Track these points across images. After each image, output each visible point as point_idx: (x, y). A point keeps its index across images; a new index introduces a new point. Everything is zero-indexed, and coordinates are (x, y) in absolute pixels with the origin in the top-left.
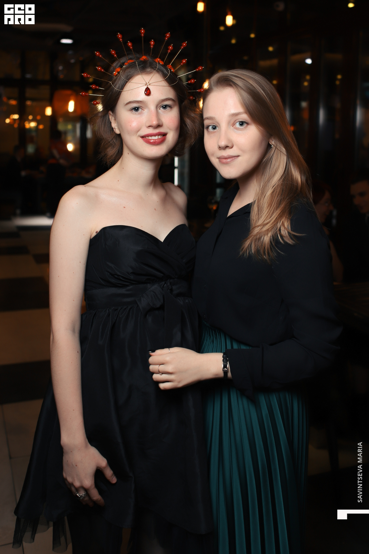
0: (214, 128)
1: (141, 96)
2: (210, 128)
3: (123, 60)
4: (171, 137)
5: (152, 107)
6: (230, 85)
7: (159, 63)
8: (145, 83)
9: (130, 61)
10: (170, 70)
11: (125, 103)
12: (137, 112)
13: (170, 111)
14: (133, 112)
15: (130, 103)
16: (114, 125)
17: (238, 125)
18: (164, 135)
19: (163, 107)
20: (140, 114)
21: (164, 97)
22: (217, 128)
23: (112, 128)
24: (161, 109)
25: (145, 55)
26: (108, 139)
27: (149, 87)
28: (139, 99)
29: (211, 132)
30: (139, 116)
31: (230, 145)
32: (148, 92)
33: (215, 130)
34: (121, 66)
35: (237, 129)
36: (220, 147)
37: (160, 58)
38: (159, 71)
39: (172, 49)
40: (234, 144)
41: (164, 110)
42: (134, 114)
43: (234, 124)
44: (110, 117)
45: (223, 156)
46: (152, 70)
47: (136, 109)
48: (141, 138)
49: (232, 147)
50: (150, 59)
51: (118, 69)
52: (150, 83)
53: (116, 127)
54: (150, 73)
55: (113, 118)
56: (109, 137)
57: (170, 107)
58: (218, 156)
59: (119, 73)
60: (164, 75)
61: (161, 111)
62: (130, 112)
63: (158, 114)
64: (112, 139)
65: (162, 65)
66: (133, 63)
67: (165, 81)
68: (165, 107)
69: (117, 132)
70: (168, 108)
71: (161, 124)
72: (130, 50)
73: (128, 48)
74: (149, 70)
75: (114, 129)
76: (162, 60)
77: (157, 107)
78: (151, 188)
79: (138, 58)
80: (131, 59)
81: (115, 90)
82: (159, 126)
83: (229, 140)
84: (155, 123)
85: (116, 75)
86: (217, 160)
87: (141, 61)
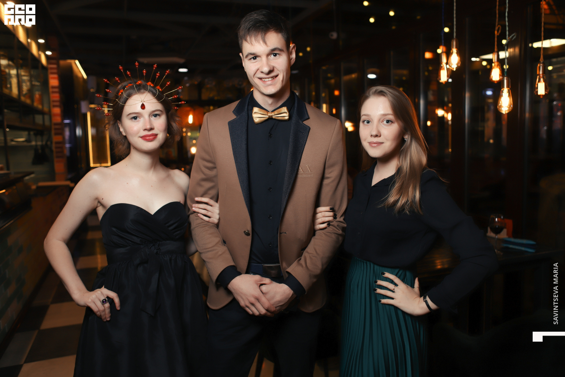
0: (368, 122)
1: (138, 109)
2: (366, 122)
3: (124, 84)
4: (161, 137)
5: (146, 116)
6: (384, 95)
7: (150, 86)
8: (141, 100)
9: (130, 85)
10: (159, 90)
11: (127, 115)
12: (136, 120)
13: (160, 118)
14: (133, 121)
15: (130, 114)
16: (121, 130)
17: (385, 122)
18: (156, 135)
19: (154, 115)
20: (137, 121)
21: (154, 109)
22: (370, 123)
23: (121, 132)
24: (153, 117)
25: (140, 79)
26: (119, 140)
27: (144, 103)
28: (137, 111)
29: (366, 125)
30: (137, 123)
31: (379, 135)
32: (143, 107)
33: (368, 124)
34: (124, 88)
35: (384, 124)
36: (372, 136)
37: (151, 82)
38: (150, 91)
39: (159, 75)
40: (382, 134)
41: (155, 118)
42: (133, 122)
43: (383, 121)
44: (119, 124)
45: (373, 141)
46: (145, 91)
47: (135, 118)
48: (140, 138)
49: (380, 136)
50: (144, 83)
51: (122, 91)
52: (144, 100)
53: (123, 131)
54: (144, 93)
55: (120, 125)
56: (119, 139)
57: (159, 115)
58: (369, 141)
59: (122, 93)
60: (154, 95)
61: (153, 118)
62: (131, 120)
63: (150, 121)
64: (122, 140)
65: (152, 87)
66: (132, 86)
67: (155, 99)
68: (156, 116)
69: (124, 134)
70: (158, 117)
71: (153, 127)
72: (129, 77)
73: (127, 75)
74: (142, 91)
75: (122, 133)
76: (153, 82)
77: (149, 116)
78: (153, 169)
79: (136, 83)
80: (130, 83)
81: (120, 105)
82: (151, 129)
83: (379, 132)
84: (148, 127)
85: (121, 95)
86: (368, 144)
87: (138, 85)
